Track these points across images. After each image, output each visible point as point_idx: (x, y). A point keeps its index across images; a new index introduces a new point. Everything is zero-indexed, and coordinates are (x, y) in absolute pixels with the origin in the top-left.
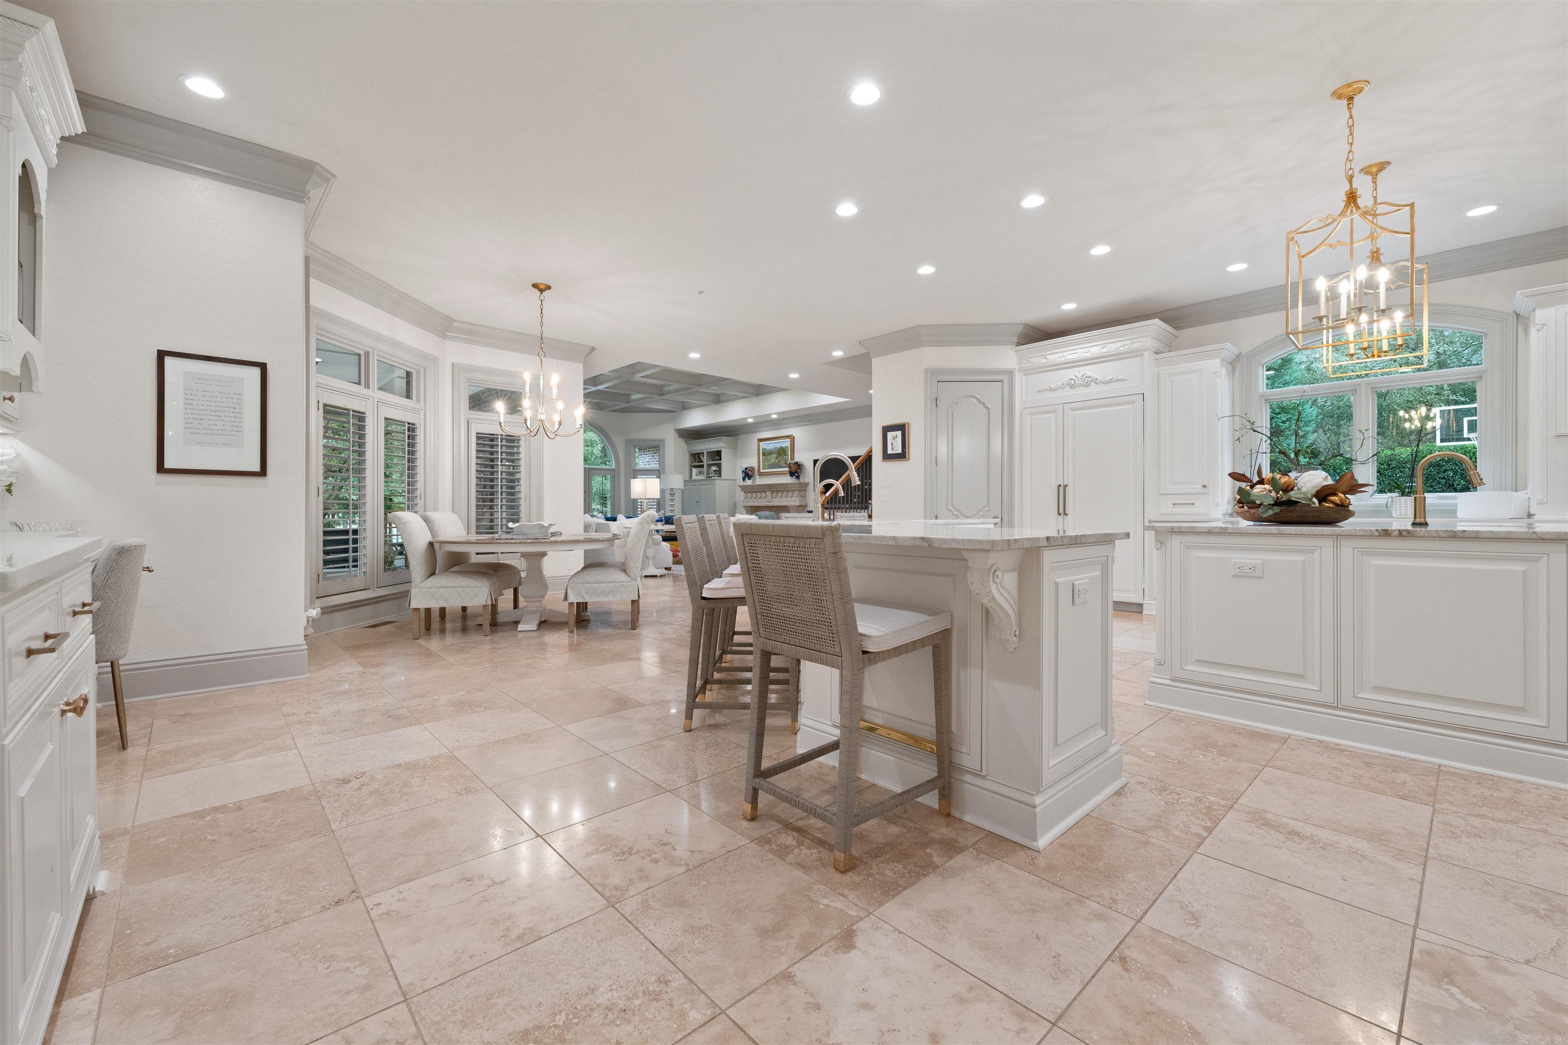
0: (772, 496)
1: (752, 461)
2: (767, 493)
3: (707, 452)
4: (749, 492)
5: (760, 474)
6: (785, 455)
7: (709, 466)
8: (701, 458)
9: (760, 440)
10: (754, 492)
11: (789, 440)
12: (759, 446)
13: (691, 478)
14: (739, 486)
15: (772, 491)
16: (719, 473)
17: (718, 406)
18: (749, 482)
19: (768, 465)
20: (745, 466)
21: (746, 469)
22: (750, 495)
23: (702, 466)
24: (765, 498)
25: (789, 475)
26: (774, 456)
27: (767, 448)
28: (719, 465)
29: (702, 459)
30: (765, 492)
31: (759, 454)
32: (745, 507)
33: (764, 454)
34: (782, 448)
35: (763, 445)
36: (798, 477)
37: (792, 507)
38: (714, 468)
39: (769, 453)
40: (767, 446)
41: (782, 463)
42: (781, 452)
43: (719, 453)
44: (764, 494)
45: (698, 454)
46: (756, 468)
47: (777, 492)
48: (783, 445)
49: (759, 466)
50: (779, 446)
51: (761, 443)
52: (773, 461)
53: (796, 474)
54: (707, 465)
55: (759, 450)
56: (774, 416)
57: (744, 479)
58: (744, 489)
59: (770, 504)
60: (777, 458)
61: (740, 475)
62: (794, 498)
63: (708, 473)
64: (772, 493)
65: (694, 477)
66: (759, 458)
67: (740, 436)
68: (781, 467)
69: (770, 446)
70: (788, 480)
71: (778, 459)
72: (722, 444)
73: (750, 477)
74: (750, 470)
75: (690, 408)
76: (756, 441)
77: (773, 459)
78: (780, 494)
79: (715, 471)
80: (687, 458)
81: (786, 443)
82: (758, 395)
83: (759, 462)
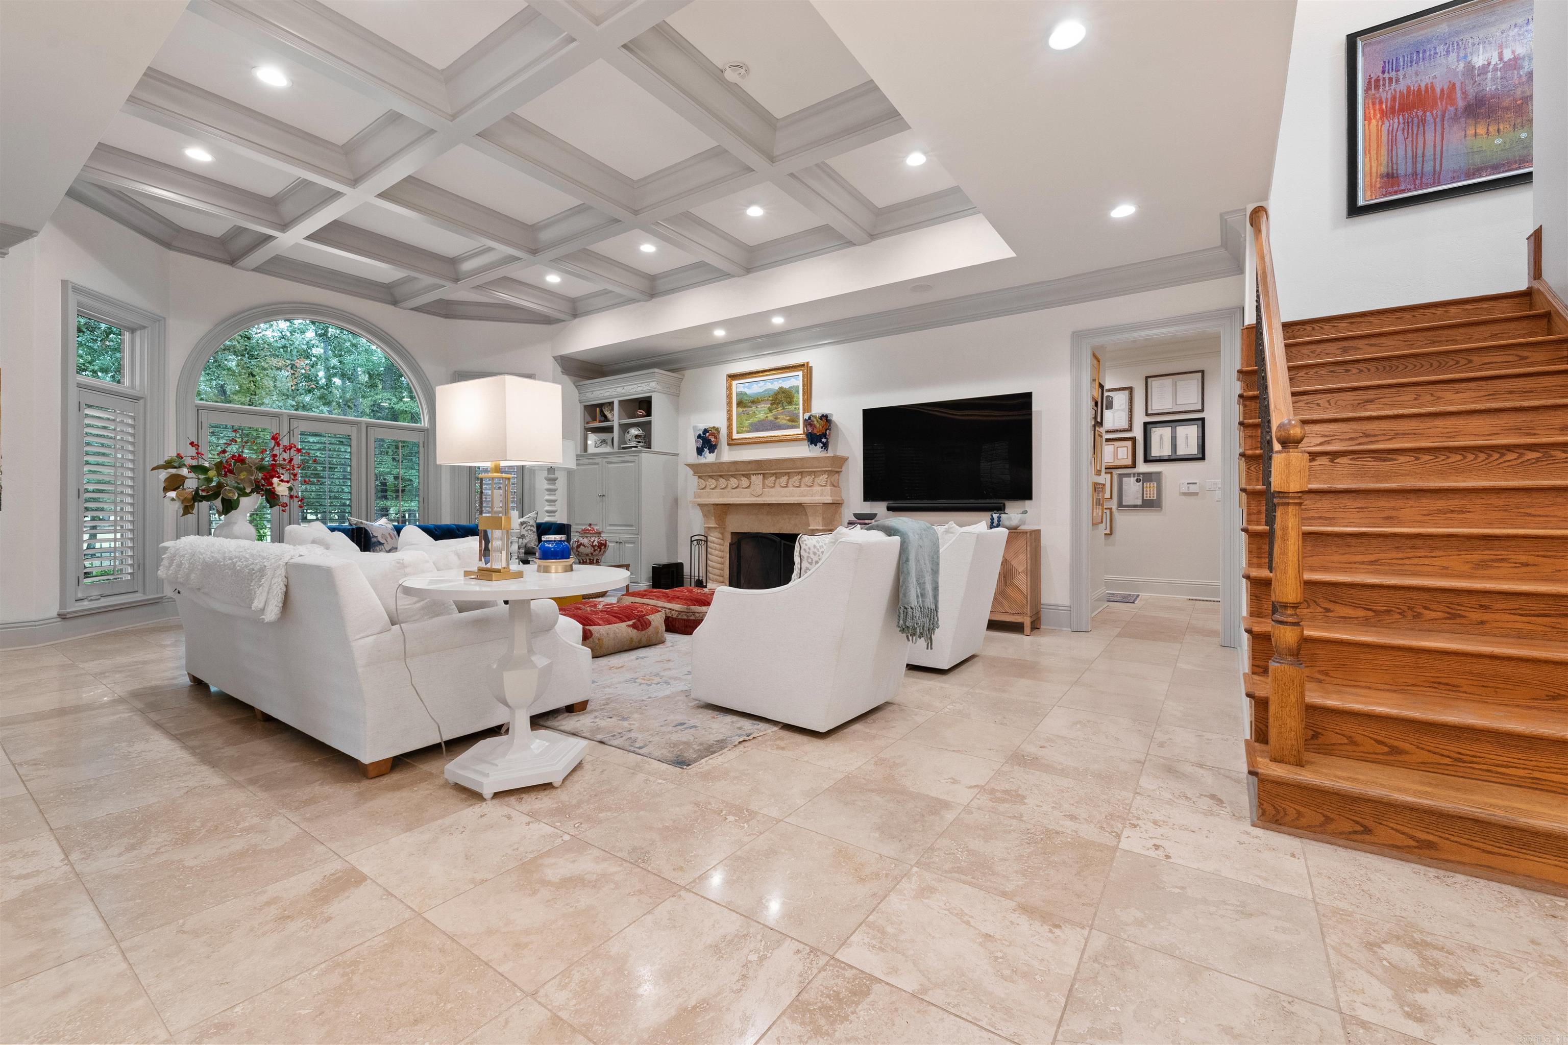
0: (764, 484)
1: (716, 418)
2: (753, 478)
3: (620, 402)
4: (711, 477)
5: (732, 443)
6: (790, 403)
7: (625, 428)
8: (607, 413)
9: (733, 377)
10: (721, 476)
11: (800, 373)
12: (729, 388)
13: (585, 450)
14: (688, 465)
15: (763, 474)
16: (646, 440)
17: (650, 304)
18: (709, 458)
19: (751, 425)
20: (702, 426)
21: (706, 431)
22: (712, 483)
23: (609, 429)
24: (748, 487)
25: (806, 442)
26: (765, 406)
27: (748, 391)
28: (647, 427)
29: (609, 415)
30: (748, 476)
31: (729, 403)
32: (701, 505)
33: (740, 404)
34: (782, 391)
35: (738, 386)
36: (825, 446)
37: (814, 506)
38: (634, 431)
39: (753, 402)
40: (748, 388)
41: (783, 420)
42: (783, 398)
43: (645, 405)
44: (745, 482)
45: (601, 406)
46: (724, 432)
47: (777, 475)
48: (786, 385)
49: (730, 427)
50: (776, 386)
51: (734, 383)
52: (761, 416)
53: (824, 440)
54: (621, 425)
55: (729, 396)
56: (778, 321)
57: (700, 451)
58: (698, 470)
59: (760, 500)
60: (770, 410)
61: (692, 444)
62: (816, 488)
63: (622, 441)
64: (764, 477)
65: (591, 449)
66: (729, 412)
67: (688, 373)
68: (779, 427)
69: (753, 387)
70: (805, 451)
71: (774, 412)
72: (653, 385)
73: (712, 448)
74: (713, 434)
75: (587, 313)
76: (724, 378)
77: (761, 412)
78: (784, 479)
79: (636, 436)
80: (578, 413)
81: (795, 381)
82: (749, 270)
83: (730, 419)
